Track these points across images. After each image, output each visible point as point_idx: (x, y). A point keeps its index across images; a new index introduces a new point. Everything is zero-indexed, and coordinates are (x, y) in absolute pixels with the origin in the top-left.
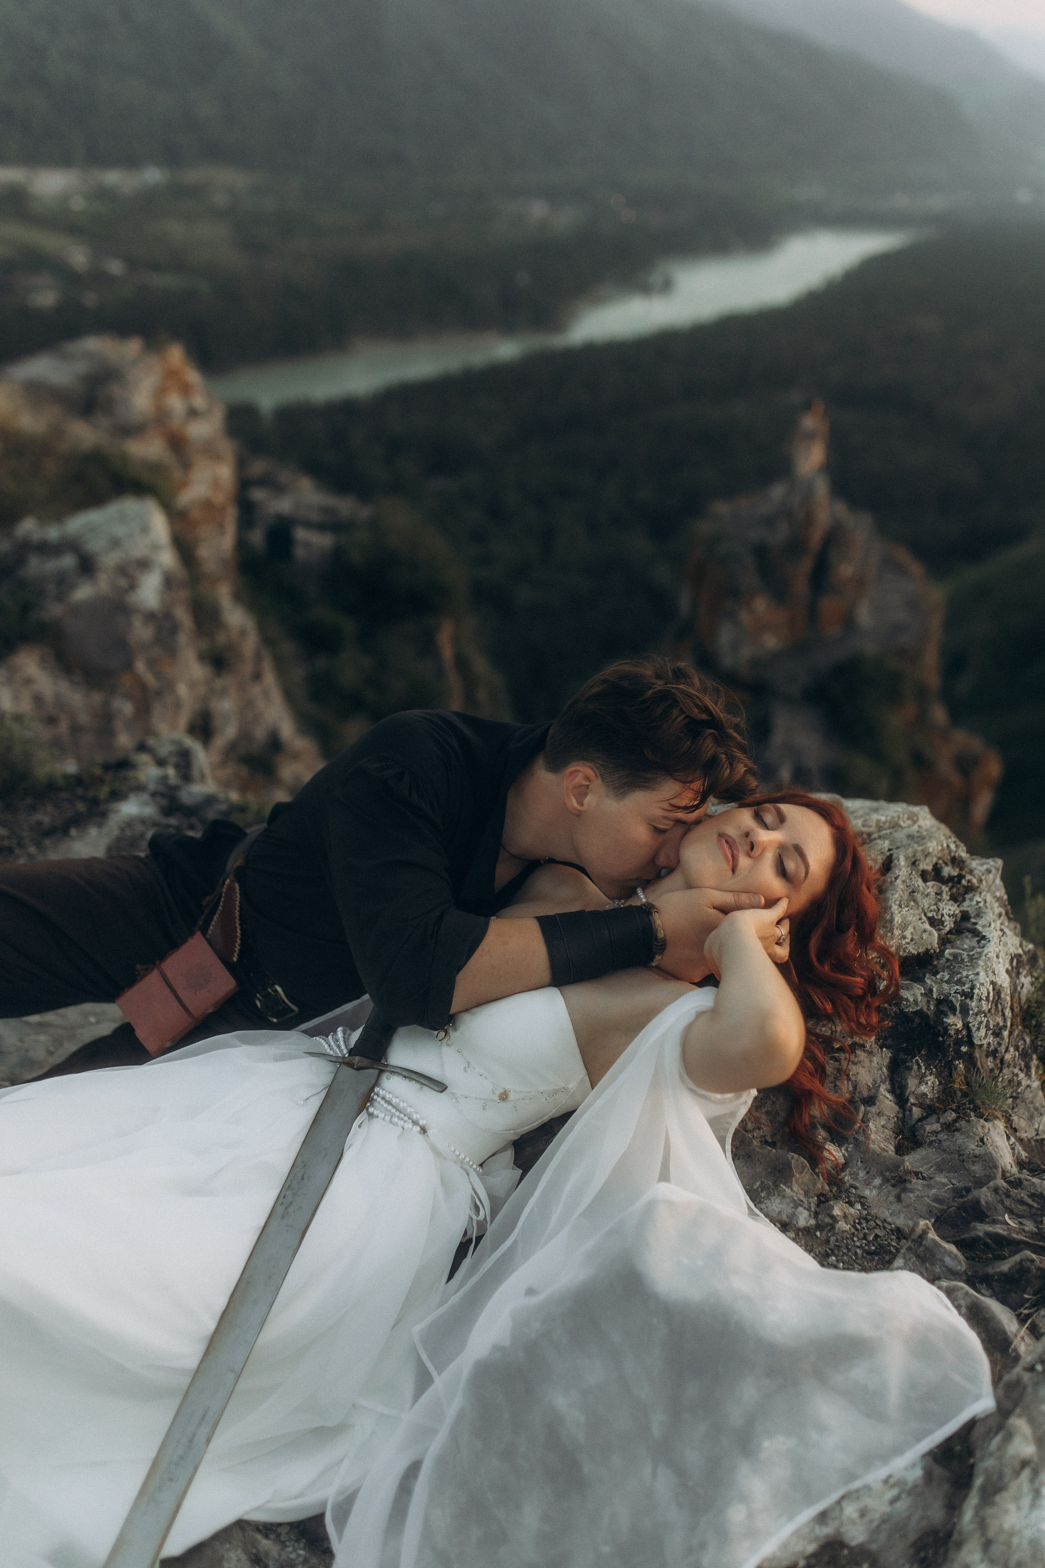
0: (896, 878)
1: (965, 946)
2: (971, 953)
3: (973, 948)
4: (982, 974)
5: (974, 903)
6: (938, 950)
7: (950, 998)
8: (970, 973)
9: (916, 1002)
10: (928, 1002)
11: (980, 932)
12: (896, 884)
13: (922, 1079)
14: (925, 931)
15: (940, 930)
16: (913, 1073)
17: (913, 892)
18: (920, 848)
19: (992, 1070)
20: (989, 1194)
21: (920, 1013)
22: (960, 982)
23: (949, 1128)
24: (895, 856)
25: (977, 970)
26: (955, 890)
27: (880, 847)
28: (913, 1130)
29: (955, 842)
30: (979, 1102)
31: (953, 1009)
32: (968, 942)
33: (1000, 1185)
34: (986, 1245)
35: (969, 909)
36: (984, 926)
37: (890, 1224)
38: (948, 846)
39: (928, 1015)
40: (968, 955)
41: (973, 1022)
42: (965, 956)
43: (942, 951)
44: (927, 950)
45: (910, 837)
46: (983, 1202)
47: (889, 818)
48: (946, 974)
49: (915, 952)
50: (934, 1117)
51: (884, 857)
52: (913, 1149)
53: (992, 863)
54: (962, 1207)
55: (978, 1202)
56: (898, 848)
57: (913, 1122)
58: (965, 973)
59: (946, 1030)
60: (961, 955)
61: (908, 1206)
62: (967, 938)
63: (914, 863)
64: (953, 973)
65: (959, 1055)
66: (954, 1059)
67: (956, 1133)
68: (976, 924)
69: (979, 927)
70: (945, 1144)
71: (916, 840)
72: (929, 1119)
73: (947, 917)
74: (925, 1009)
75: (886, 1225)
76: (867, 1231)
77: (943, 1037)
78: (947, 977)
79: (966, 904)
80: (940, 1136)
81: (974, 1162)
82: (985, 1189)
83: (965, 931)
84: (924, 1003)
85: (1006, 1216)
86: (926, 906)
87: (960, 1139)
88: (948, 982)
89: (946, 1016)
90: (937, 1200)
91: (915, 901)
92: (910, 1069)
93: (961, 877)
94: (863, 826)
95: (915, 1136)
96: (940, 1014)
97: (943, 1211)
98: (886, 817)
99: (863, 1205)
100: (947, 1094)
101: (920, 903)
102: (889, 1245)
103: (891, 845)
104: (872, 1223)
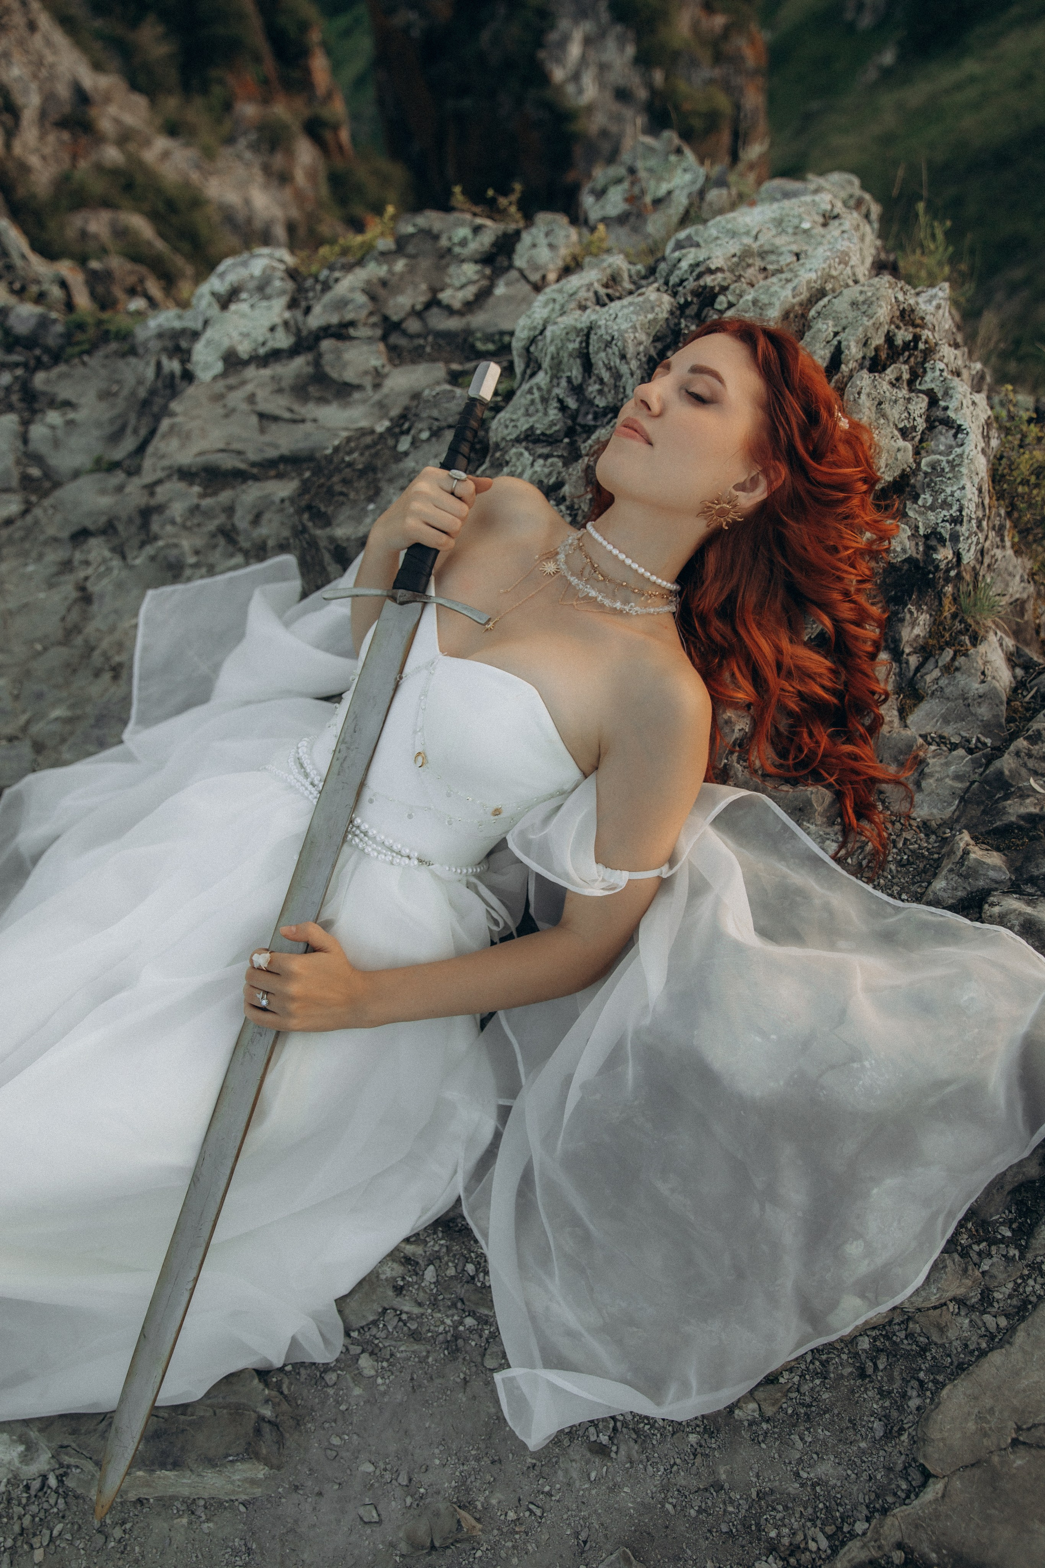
0: (859, 393)
1: (942, 448)
2: (951, 458)
3: (951, 447)
4: (968, 486)
5: (938, 373)
6: (914, 466)
7: (939, 529)
8: (955, 488)
9: (904, 550)
10: (917, 544)
11: (954, 421)
12: (861, 401)
13: (914, 624)
14: (899, 450)
15: (913, 438)
16: (906, 623)
17: (880, 403)
18: (871, 322)
19: (974, 568)
20: (1011, 761)
21: (910, 560)
22: (945, 505)
23: (949, 669)
24: (844, 344)
25: (962, 483)
26: (912, 360)
27: (824, 335)
28: (912, 683)
29: (901, 289)
30: (970, 621)
31: (942, 540)
32: (944, 439)
33: (1021, 746)
34: (1020, 828)
35: (933, 386)
36: (956, 410)
37: (914, 819)
38: (896, 298)
39: (917, 560)
40: (948, 462)
41: (962, 546)
42: (944, 464)
43: (918, 464)
44: (904, 470)
45: (854, 304)
46: (1007, 772)
47: (819, 273)
48: (927, 496)
49: (890, 479)
50: (932, 661)
51: (832, 349)
52: (915, 705)
53: (941, 294)
54: (985, 781)
55: (1001, 773)
56: (844, 329)
57: (911, 673)
58: (949, 490)
59: (937, 568)
60: (939, 461)
61: (929, 794)
62: (941, 433)
63: (865, 344)
64: (936, 493)
65: (947, 580)
66: (943, 586)
67: (957, 674)
68: (946, 408)
69: (951, 413)
70: (947, 691)
71: (864, 308)
72: (927, 666)
73: (918, 419)
74: (915, 555)
75: (912, 822)
76: (894, 837)
77: (934, 574)
78: (930, 501)
79: (928, 377)
80: (943, 682)
81: (979, 703)
82: (1006, 756)
83: (937, 423)
84: (913, 548)
85: (1032, 780)
86: (897, 416)
87: (961, 679)
88: (932, 508)
89: (935, 550)
90: (957, 777)
91: (884, 416)
92: (902, 620)
93: (917, 338)
94: (794, 297)
95: (916, 690)
96: (930, 549)
97: (967, 790)
98: (816, 271)
99: (883, 802)
100: (937, 627)
101: (890, 417)
102: (920, 848)
103: (835, 326)
104: (898, 825)
